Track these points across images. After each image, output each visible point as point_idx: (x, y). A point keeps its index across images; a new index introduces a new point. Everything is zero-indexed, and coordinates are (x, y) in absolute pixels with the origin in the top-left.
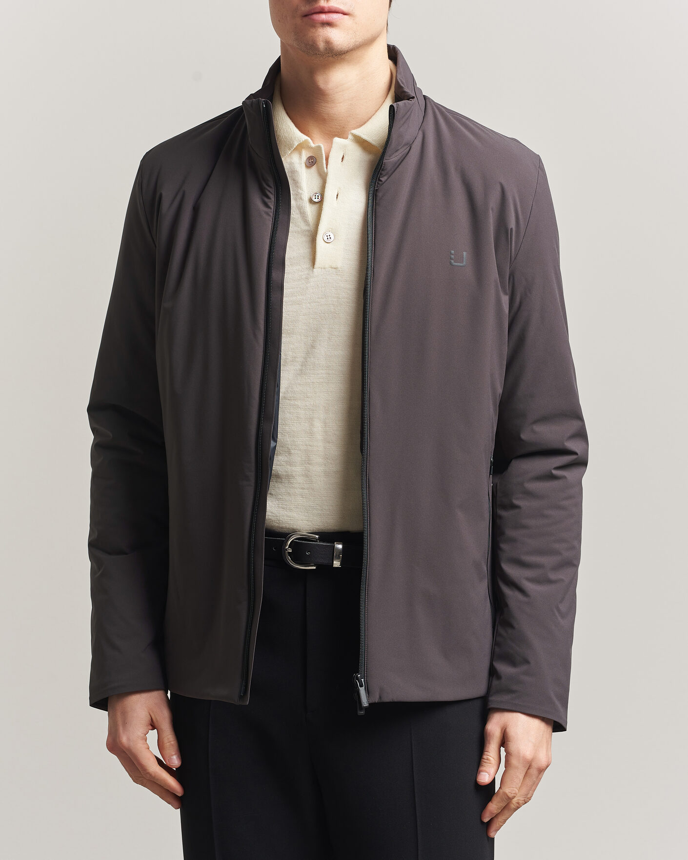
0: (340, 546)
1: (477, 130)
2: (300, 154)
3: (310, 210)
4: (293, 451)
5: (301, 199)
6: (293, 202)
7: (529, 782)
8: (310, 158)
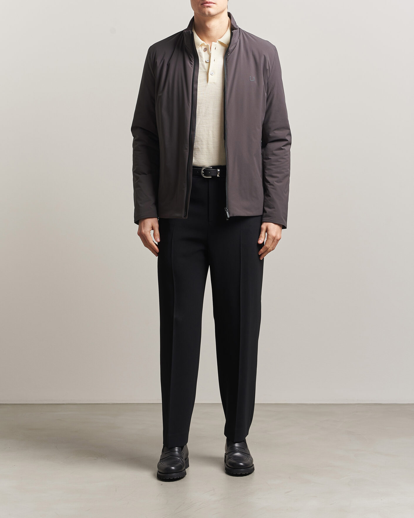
0: (219, 170)
1: (256, 38)
2: (202, 47)
3: (206, 65)
4: (203, 141)
5: (203, 61)
6: (200, 62)
7: (274, 244)
8: (205, 48)
